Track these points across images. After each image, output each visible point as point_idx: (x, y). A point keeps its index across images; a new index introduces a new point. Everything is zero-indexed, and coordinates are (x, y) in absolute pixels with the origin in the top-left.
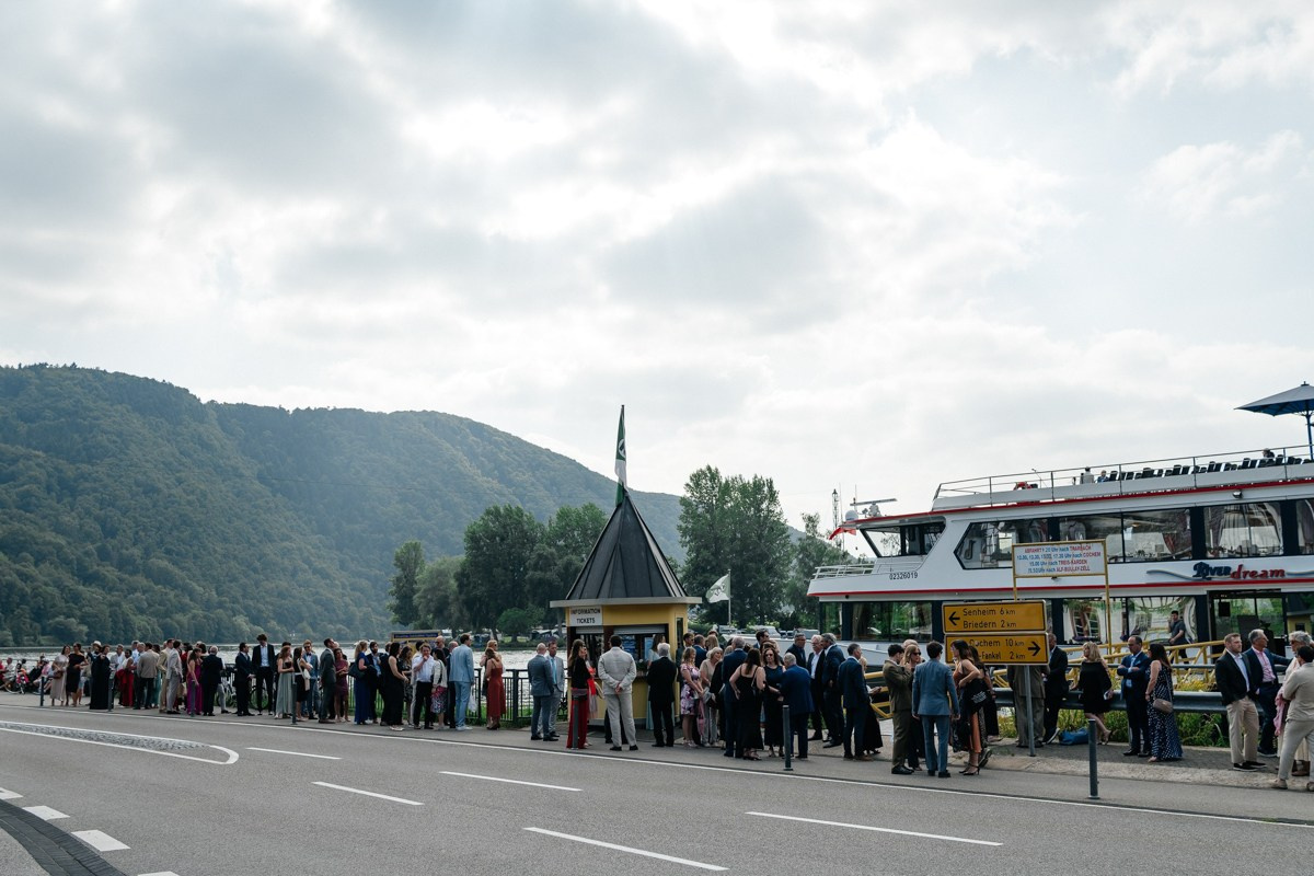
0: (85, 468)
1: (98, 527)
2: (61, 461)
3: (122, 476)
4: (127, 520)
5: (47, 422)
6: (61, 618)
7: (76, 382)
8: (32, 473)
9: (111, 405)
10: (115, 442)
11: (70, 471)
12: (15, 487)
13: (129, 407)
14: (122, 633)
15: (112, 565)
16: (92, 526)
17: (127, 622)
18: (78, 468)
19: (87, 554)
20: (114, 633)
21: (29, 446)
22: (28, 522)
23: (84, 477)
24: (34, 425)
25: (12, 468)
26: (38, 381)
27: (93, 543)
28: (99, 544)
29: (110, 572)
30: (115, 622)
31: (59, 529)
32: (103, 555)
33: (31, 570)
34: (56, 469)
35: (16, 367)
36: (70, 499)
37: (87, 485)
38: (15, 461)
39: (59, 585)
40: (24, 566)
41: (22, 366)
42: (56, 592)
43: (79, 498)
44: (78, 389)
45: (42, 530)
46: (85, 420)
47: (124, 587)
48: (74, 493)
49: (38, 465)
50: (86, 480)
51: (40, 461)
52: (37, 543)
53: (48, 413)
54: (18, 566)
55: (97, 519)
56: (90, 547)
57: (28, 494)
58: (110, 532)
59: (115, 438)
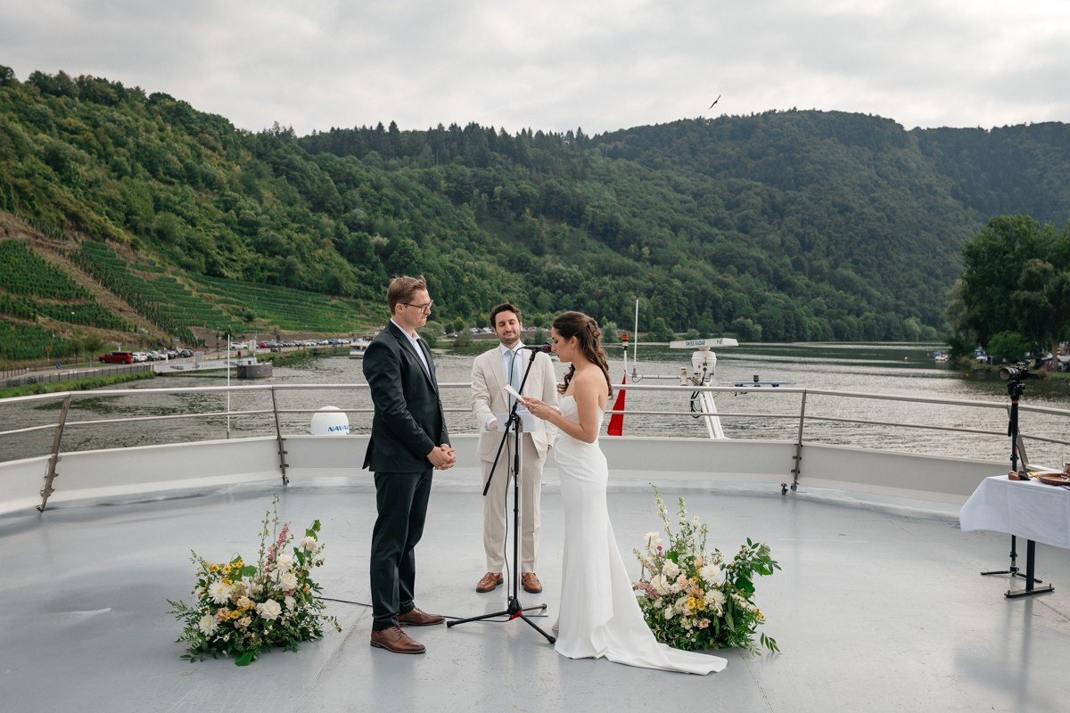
0: (792, 193)
1: (798, 242)
2: (774, 189)
3: (821, 199)
4: (821, 236)
5: (770, 158)
6: (741, 319)
7: (794, 122)
8: (751, 200)
9: (821, 139)
10: (819, 170)
11: (780, 196)
12: (738, 212)
13: (836, 139)
14: (795, 332)
15: (804, 274)
16: (792, 241)
17: (798, 323)
18: (787, 194)
19: (783, 265)
20: (787, 331)
21: (753, 178)
22: (739, 240)
23: (792, 201)
24: (760, 161)
25: (738, 197)
26: (764, 125)
27: (791, 256)
28: (795, 257)
29: (801, 280)
30: (787, 322)
31: (765, 246)
32: (798, 266)
33: (730, 279)
34: (770, 196)
35: (750, 115)
36: (779, 220)
37: (793, 207)
38: (740, 191)
39: (750, 292)
40: (724, 276)
41: (755, 114)
42: (745, 297)
43: (785, 219)
44: (795, 128)
45: (750, 246)
46: (799, 154)
47: (809, 293)
48: (782, 214)
49: (756, 194)
50: (793, 203)
51: (758, 190)
52: (742, 257)
53: (771, 150)
54: (720, 277)
55: (797, 236)
56: (787, 260)
57: (747, 217)
58: (807, 246)
59: (819, 167)
